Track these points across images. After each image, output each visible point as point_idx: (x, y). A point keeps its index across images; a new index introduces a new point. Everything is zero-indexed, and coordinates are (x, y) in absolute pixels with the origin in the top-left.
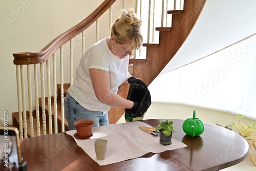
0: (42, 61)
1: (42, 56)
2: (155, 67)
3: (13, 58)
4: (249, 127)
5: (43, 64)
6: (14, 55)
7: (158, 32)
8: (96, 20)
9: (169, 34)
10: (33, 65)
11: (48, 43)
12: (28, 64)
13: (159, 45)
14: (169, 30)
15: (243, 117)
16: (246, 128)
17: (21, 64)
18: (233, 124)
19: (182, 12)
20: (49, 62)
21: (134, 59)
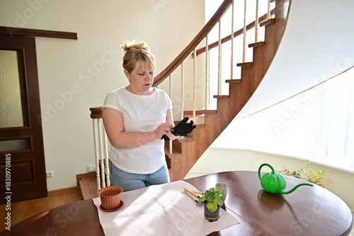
2: (225, 118)
4: (319, 173)
6: (91, 109)
7: (228, 84)
8: (169, 75)
9: (239, 86)
13: (229, 97)
14: (239, 82)
15: (311, 163)
16: (316, 174)
17: (98, 118)
18: (302, 169)
19: (251, 64)
21: (205, 110)
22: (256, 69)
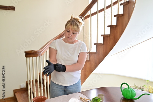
0: (40, 55)
1: (40, 52)
2: (101, 56)
3: (25, 54)
5: (41, 57)
6: (25, 52)
9: (109, 38)
10: (36, 57)
11: (43, 45)
12: (32, 57)
13: (103, 44)
14: (109, 36)
15: (150, 82)
17: (29, 57)
18: (145, 85)
19: (116, 26)
20: (44, 55)
21: (90, 52)
22: (118, 29)
